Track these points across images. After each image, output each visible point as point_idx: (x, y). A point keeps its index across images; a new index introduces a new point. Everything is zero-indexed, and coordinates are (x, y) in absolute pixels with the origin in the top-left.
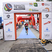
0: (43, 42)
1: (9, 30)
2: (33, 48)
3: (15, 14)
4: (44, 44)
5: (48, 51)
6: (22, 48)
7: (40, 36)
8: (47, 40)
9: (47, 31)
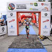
0: (41, 37)
1: (12, 27)
2: (31, 42)
3: (18, 13)
5: (44, 45)
6: (22, 42)
7: (40, 32)
8: (45, 36)
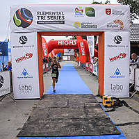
4: (109, 109)
5: (118, 125)
8: (117, 99)
9: (116, 76)
